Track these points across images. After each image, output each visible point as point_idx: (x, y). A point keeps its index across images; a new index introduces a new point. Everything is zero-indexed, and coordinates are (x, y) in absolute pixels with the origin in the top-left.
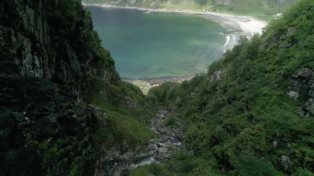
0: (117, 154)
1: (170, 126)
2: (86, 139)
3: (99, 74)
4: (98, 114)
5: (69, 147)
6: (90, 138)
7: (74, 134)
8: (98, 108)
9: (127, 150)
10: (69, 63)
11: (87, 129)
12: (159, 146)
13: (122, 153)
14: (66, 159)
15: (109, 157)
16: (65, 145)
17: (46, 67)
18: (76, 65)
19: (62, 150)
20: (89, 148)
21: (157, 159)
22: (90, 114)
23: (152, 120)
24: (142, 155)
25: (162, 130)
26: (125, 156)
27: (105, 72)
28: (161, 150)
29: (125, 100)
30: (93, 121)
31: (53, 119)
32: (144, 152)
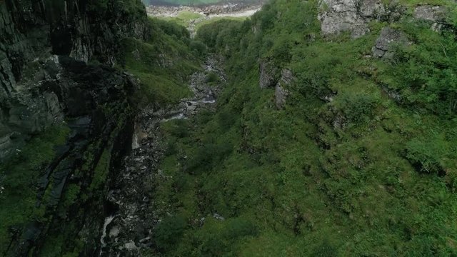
0: (151, 111)
1: (209, 83)
2: (126, 101)
3: (130, 29)
4: (132, 80)
5: (116, 107)
6: (128, 100)
7: (117, 99)
8: (132, 75)
9: (159, 108)
10: (103, 37)
11: (125, 94)
12: (190, 104)
13: (155, 111)
14: (115, 115)
15: (145, 114)
16: (114, 106)
17: (90, 49)
18: (109, 35)
19: (113, 110)
20: (129, 107)
21: (185, 115)
22: (126, 80)
23: (193, 76)
24: (172, 112)
25: (201, 88)
26: (158, 113)
27: (136, 25)
28: (189, 108)
29: (159, 59)
30: (129, 86)
31: (106, 92)
32: (175, 109)
